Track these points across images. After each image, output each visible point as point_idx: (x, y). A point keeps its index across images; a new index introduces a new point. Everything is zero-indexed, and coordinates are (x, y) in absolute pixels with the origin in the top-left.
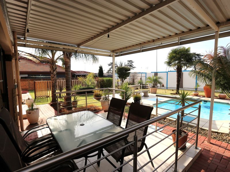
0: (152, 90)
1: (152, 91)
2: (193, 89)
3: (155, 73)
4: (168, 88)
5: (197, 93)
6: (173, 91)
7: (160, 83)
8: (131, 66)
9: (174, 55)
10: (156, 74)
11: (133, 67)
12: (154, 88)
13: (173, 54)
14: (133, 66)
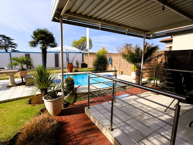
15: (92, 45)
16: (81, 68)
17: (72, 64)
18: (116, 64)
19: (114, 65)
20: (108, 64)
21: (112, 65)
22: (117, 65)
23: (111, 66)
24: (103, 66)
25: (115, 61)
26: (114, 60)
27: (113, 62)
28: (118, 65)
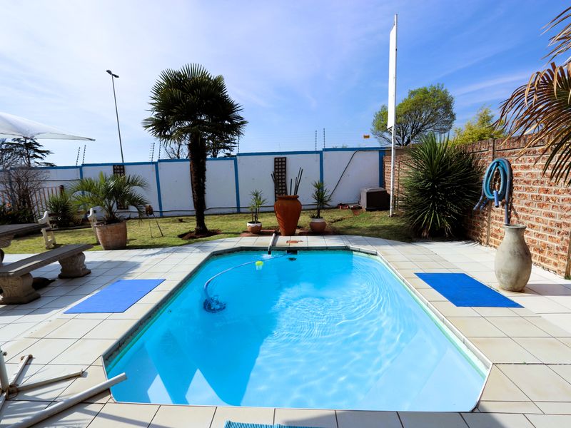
0: (109, 234)
1: (108, 239)
2: (231, 210)
3: (114, 165)
4: (164, 214)
5: (259, 225)
6: (181, 221)
7: (136, 202)
8: (33, 148)
9: (177, 93)
10: (119, 168)
11: (40, 152)
12: (113, 226)
13: (174, 91)
14: (39, 148)
15: (453, 116)
16: (367, 210)
17: (295, 198)
18: (541, 206)
19: (522, 210)
20: (488, 203)
21: (511, 208)
22: (550, 215)
23: (504, 217)
24: (451, 212)
25: (537, 187)
26: (526, 178)
27: (515, 192)
28: (556, 212)
